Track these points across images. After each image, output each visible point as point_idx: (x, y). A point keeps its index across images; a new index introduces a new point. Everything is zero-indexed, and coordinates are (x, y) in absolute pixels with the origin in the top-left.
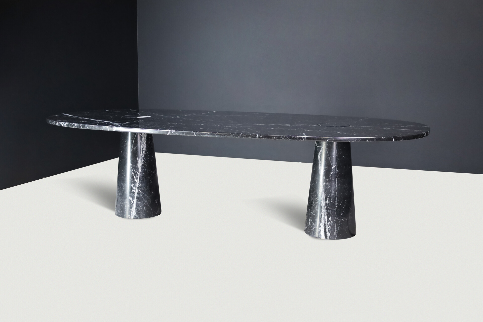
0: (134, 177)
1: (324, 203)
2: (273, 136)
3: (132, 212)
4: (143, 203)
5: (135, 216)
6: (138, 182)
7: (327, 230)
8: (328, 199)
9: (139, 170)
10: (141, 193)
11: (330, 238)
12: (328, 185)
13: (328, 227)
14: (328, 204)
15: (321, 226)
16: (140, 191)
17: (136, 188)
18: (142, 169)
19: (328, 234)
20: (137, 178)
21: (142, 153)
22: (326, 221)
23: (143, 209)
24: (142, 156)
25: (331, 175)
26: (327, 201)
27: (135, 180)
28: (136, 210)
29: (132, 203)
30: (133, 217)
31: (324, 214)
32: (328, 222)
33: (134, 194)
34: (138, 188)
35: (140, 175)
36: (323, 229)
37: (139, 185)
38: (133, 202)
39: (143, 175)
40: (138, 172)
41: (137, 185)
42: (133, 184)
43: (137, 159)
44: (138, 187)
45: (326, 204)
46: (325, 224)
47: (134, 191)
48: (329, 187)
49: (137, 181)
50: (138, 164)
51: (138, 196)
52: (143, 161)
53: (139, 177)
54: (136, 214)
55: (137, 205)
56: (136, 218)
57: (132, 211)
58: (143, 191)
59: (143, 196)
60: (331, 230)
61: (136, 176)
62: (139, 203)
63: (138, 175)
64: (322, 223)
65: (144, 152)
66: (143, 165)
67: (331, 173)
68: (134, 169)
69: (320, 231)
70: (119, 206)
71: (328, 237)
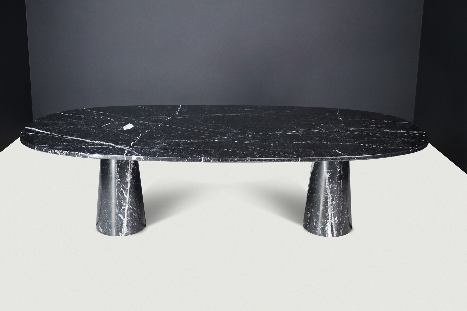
0: (124, 193)
1: (331, 204)
2: (315, 159)
3: (123, 230)
4: (133, 218)
5: (126, 233)
6: (128, 197)
7: (334, 228)
8: (334, 200)
9: (128, 185)
10: (132, 208)
11: (337, 236)
12: (334, 187)
13: (335, 225)
14: (335, 204)
15: (328, 226)
16: (130, 206)
17: (126, 204)
18: (131, 183)
19: (335, 232)
20: (126, 194)
21: (131, 166)
22: (333, 220)
23: (134, 224)
24: (130, 169)
25: (337, 177)
26: (334, 202)
27: (125, 195)
28: (127, 227)
29: (123, 220)
30: (124, 235)
31: (331, 214)
32: (334, 222)
33: (125, 210)
34: (128, 204)
35: (129, 190)
36: (330, 228)
37: (129, 200)
38: (124, 218)
39: (132, 189)
40: (128, 187)
41: (128, 200)
42: (122, 200)
43: (126, 173)
44: (128, 202)
45: (332, 205)
46: (332, 224)
47: (125, 207)
48: (336, 188)
49: (126, 197)
50: (127, 179)
51: (128, 212)
52: (132, 174)
53: (128, 192)
54: (127, 231)
55: (127, 222)
56: (127, 234)
57: (123, 228)
58: (133, 206)
59: (133, 211)
60: (337, 228)
61: (126, 192)
62: (130, 218)
63: (127, 190)
64: (329, 222)
65: (132, 165)
66: (131, 179)
67: (337, 176)
68: (123, 184)
69: (327, 230)
70: (106, 224)
71: (335, 235)
